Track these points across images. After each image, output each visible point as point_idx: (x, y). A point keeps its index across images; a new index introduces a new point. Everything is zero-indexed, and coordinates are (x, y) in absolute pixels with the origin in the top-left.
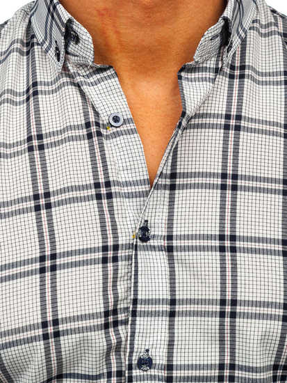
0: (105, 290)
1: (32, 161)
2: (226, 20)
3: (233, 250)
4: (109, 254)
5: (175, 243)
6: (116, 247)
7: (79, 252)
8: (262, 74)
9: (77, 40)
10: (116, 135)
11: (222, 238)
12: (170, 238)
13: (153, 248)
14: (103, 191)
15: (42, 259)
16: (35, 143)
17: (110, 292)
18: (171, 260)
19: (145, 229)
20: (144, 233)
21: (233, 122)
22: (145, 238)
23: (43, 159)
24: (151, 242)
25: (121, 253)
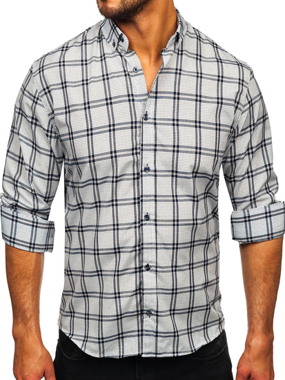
0: (132, 140)
1: (105, 84)
2: (178, 33)
3: (178, 125)
4: (134, 125)
5: (157, 121)
6: (136, 122)
7: (123, 124)
8: (190, 53)
9: (123, 41)
10: (135, 75)
11: (174, 120)
12: (155, 119)
13: (149, 123)
14: (131, 98)
15: (110, 126)
16: (106, 77)
17: (134, 141)
18: (155, 128)
19: (146, 115)
20: (146, 117)
21: (178, 71)
22: (146, 119)
23: (108, 83)
24: (148, 121)
25: (138, 125)
